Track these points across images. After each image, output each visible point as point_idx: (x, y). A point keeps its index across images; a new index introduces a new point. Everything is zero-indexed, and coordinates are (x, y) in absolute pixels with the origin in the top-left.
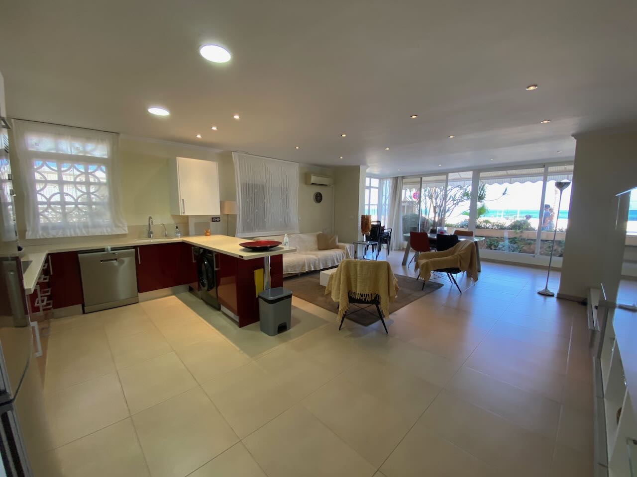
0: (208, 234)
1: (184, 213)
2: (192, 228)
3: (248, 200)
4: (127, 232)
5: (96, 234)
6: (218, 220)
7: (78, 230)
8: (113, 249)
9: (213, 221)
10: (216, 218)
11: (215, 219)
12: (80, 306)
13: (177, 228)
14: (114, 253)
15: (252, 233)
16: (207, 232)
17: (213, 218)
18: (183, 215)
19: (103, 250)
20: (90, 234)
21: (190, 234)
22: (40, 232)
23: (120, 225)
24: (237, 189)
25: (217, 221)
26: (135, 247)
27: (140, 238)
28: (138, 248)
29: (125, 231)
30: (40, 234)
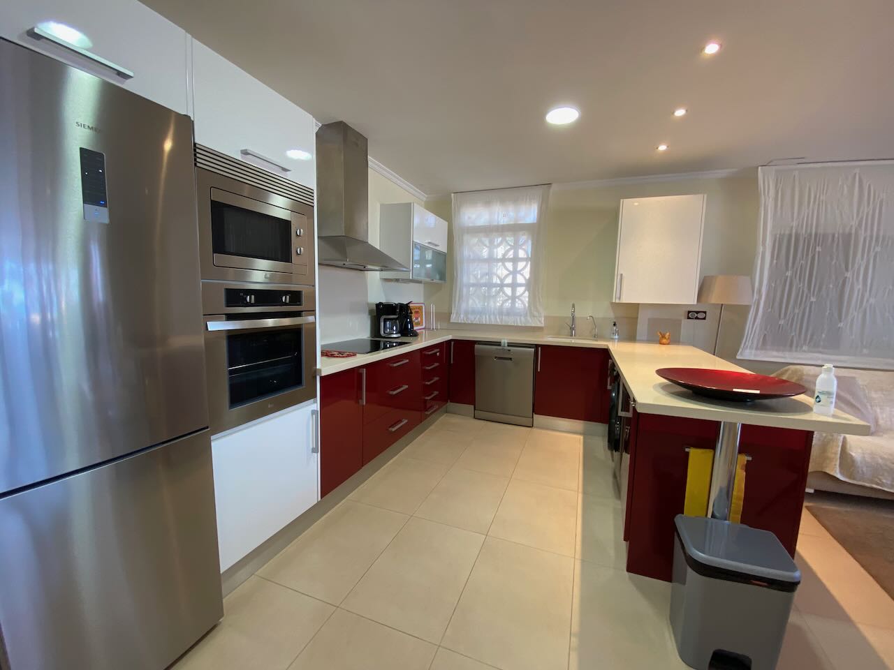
0: (664, 341)
1: (620, 298)
2: (642, 327)
3: (789, 274)
4: (543, 325)
5: (509, 324)
6: (700, 316)
7: (492, 317)
8: (510, 345)
9: (689, 318)
10: (697, 312)
11: (692, 315)
12: (472, 406)
13: (615, 325)
14: (509, 350)
15: (787, 354)
16: (663, 337)
17: (689, 312)
18: (617, 301)
19: (498, 344)
20: (503, 324)
21: (638, 338)
22: (462, 316)
23: (536, 314)
24: (761, 249)
25: (697, 318)
26: (536, 346)
27: (558, 334)
28: (540, 348)
29: (540, 322)
30: (462, 319)
